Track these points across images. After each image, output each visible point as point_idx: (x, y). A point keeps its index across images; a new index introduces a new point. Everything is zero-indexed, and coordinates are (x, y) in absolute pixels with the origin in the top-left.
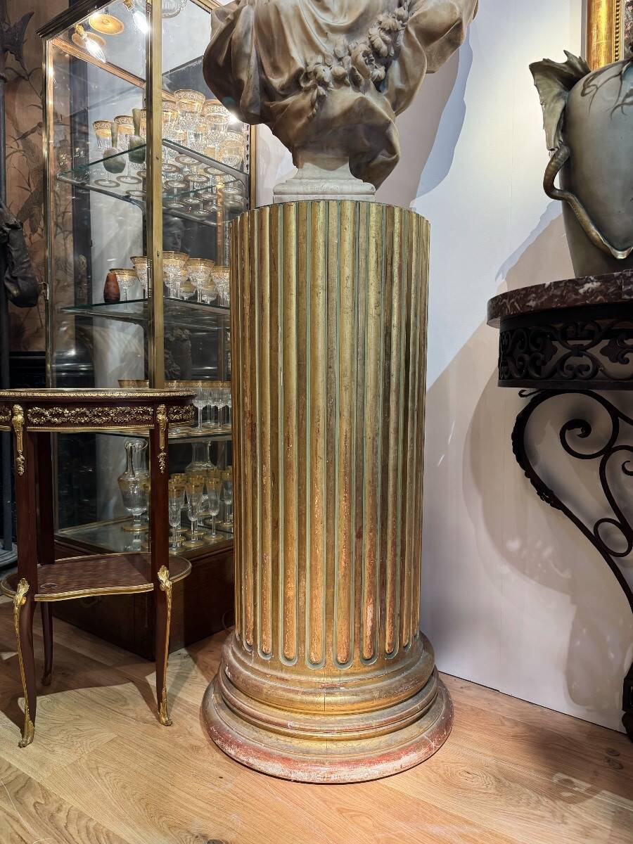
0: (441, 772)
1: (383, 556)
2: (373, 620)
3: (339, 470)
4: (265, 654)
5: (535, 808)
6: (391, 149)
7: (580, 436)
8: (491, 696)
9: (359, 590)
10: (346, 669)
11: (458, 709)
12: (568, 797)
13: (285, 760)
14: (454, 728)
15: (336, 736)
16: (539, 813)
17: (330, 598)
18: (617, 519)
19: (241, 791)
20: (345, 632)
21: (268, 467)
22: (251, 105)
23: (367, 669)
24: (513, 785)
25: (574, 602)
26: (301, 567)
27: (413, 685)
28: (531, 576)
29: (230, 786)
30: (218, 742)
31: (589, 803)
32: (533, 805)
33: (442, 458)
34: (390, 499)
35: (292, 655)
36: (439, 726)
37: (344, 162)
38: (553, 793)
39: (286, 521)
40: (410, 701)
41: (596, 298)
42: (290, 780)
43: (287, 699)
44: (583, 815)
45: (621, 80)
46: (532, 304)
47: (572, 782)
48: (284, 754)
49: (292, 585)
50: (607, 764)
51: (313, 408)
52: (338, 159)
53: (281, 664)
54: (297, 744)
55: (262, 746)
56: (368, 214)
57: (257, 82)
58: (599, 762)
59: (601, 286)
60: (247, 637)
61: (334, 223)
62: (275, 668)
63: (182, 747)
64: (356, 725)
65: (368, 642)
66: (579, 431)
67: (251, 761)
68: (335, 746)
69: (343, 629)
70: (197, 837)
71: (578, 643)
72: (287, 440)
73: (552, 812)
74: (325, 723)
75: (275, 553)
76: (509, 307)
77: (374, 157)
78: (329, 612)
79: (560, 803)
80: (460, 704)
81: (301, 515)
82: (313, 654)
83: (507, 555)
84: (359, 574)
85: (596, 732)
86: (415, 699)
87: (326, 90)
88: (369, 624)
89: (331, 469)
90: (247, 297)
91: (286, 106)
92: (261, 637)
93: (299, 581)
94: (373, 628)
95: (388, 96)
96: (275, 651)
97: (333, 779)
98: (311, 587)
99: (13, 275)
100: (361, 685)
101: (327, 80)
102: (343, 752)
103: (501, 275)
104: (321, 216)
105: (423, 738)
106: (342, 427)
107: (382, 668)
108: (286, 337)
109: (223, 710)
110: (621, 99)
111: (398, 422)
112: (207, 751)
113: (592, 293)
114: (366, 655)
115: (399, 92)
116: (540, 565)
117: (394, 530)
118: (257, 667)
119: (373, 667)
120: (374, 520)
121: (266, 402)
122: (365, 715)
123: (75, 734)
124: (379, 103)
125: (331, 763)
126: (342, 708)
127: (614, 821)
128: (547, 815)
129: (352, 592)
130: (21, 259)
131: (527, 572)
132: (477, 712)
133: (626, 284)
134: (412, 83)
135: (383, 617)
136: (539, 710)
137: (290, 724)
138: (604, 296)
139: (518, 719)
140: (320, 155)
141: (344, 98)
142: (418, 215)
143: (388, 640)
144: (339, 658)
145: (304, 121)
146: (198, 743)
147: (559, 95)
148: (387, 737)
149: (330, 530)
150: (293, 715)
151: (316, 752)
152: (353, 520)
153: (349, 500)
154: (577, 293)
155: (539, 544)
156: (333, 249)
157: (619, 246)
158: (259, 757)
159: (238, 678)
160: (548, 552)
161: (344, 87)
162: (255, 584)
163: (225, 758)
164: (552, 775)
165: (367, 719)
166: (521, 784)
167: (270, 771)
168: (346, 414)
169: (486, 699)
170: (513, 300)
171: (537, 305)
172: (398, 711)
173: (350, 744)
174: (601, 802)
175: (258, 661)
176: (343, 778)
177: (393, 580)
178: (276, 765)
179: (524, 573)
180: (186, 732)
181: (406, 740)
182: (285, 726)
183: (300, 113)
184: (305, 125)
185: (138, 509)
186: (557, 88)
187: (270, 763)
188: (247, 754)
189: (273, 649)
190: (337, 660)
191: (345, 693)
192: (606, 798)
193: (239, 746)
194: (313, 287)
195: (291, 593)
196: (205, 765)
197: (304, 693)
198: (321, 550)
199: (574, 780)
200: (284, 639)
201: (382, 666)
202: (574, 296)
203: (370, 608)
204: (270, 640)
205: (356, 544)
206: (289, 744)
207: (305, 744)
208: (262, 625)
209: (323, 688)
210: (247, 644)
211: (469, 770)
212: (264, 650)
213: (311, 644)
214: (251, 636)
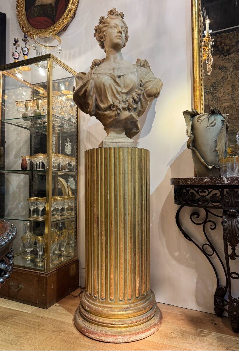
0: (163, 334)
1: (142, 261)
3: (129, 232)
4: (102, 299)
5: (195, 340)
6: (137, 128)
7: (196, 217)
8: (171, 307)
9: (135, 273)
10: (131, 301)
12: (203, 335)
13: (113, 336)
14: (163, 319)
15: (129, 325)
16: (196, 341)
17: (126, 277)
18: (209, 244)
20: (131, 289)
21: (104, 232)
22: (92, 111)
24: (186, 334)
25: (197, 272)
26: (116, 267)
27: (152, 305)
28: (183, 264)
29: (95, 348)
31: (209, 336)
32: (194, 339)
34: (143, 241)
35: (113, 298)
36: (160, 319)
37: (123, 132)
38: (199, 335)
39: (110, 251)
41: (208, 183)
42: (115, 343)
43: (113, 314)
44: (209, 340)
45: (208, 119)
46: (189, 183)
47: (203, 331)
48: (113, 334)
49: (113, 274)
50: (212, 324)
51: (120, 213)
52: (121, 131)
53: (109, 302)
54: (116, 330)
55: (104, 332)
56: (135, 151)
57: (95, 105)
58: (210, 324)
59: (210, 180)
60: (94, 294)
61: (126, 154)
62: (107, 304)
63: (72, 338)
64: (136, 320)
65: (138, 291)
66: (196, 216)
67: (101, 338)
68: (129, 329)
69: (130, 287)
71: (199, 285)
72: (111, 223)
73: (200, 340)
74: (126, 321)
75: (106, 263)
76: (181, 182)
77: (132, 130)
78: (126, 282)
79: (201, 337)
82: (120, 297)
83: (175, 258)
84: (135, 268)
85: (206, 314)
86: (152, 310)
87: (120, 111)
88: (138, 285)
89: (126, 233)
90: (95, 175)
91: (106, 114)
92: (101, 293)
93: (115, 272)
94: (139, 286)
95: (137, 112)
96: (106, 298)
97: (131, 340)
98: (120, 274)
100: (136, 306)
101: (120, 109)
102: (132, 330)
103: (168, 166)
104: (122, 152)
105: (156, 323)
106: (129, 218)
108: (110, 189)
109: (85, 322)
110: (209, 125)
111: (145, 216)
112: (82, 338)
113: (208, 182)
114: (137, 296)
115: (140, 111)
116: (185, 260)
117: (144, 252)
118: (99, 304)
119: (139, 300)
120: (139, 249)
121: (103, 210)
122: (138, 317)
123: (29, 339)
124: (134, 114)
125: (130, 335)
126: (131, 315)
127: (218, 340)
128: (199, 341)
129: (133, 275)
132: (168, 313)
133: (217, 181)
134: (144, 109)
135: (142, 282)
136: (187, 310)
137: (114, 323)
138: (211, 183)
139: (182, 314)
140: (116, 129)
141: (126, 114)
142: (148, 150)
143: (143, 290)
144: (129, 298)
145: (112, 119)
147: (190, 119)
148: (145, 324)
149: (126, 254)
150: (114, 320)
151: (124, 332)
152: (133, 249)
153: (131, 243)
154: (203, 182)
155: (185, 253)
156: (126, 162)
157: (209, 165)
158: (104, 337)
159: (92, 309)
160: (188, 256)
161: (126, 111)
162: (98, 275)
163: (90, 340)
165: (139, 318)
166: (189, 334)
168: (130, 214)
169: (170, 309)
170: (182, 181)
172: (148, 314)
173: (134, 327)
174: (213, 335)
175: (100, 302)
176: (134, 339)
177: (144, 269)
178: (110, 338)
179: (180, 264)
180: (71, 333)
181: (151, 324)
182: (112, 324)
183: (111, 117)
184: (112, 121)
185: (29, 249)
186: (189, 118)
187: (108, 338)
188: (99, 336)
189: (105, 297)
191: (131, 310)
192: (214, 334)
193: (96, 334)
194: (120, 173)
195: (113, 277)
197: (118, 311)
198: (123, 261)
199: (203, 330)
200: (110, 293)
201: (142, 299)
202: (202, 182)
203: (138, 279)
204: (104, 294)
205: (134, 258)
206: (114, 330)
207: (119, 330)
208: (101, 289)
209: (124, 309)
210: (94, 297)
211: (172, 332)
212: (102, 298)
213: (120, 294)
214: (96, 294)
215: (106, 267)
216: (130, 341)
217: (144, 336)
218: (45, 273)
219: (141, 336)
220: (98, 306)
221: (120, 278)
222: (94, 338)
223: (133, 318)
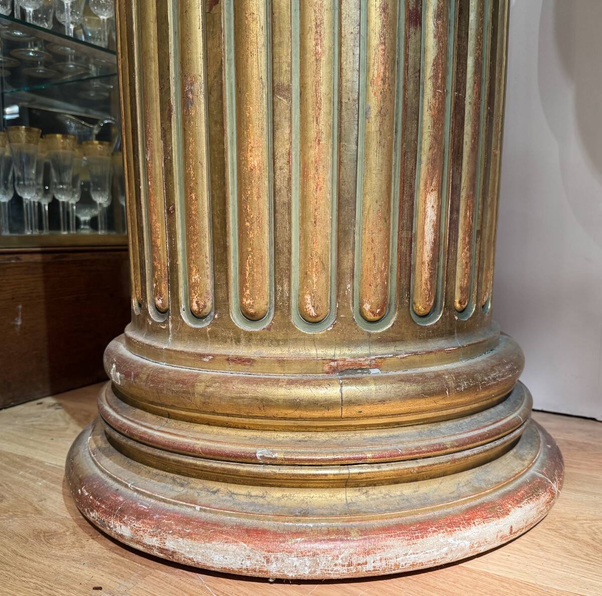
1: (461, 86)
2: (437, 228)
9: (410, 152)
10: (382, 330)
13: (253, 533)
20: (378, 249)
30: (93, 515)
40: (500, 407)
42: (265, 580)
48: (249, 522)
53: (236, 330)
54: (279, 499)
55: (195, 511)
60: (157, 293)
64: (412, 445)
65: (427, 275)
67: (171, 544)
68: (363, 497)
69: (376, 240)
74: (341, 445)
82: (308, 297)
84: (412, 115)
88: (429, 234)
92: (188, 278)
94: (436, 246)
96: (221, 304)
97: (372, 565)
98: (304, 139)
102: (384, 507)
105: (534, 477)
109: (107, 456)
112: (69, 539)
114: (420, 305)
118: (180, 347)
125: (364, 532)
126: (382, 410)
129: (397, 159)
135: (455, 227)
137: (261, 453)
143: (459, 280)
144: (367, 307)
146: (53, 526)
150: (266, 435)
151: (325, 512)
158: (189, 535)
159: (136, 376)
162: (168, 162)
163: (111, 549)
167: (217, 561)
169: (581, 430)
175: (182, 333)
176: (392, 562)
178: (232, 547)
180: (29, 509)
182: (250, 459)
187: (217, 544)
189: (215, 302)
190: (361, 310)
191: (380, 381)
193: (140, 515)
195: (257, 158)
196: (62, 566)
197: (291, 382)
200: (242, 272)
201: (448, 330)
203: (431, 200)
204: (209, 284)
205: (407, 38)
206: (261, 501)
207: (299, 497)
208: (189, 251)
209: (334, 369)
210: (157, 309)
212: (195, 307)
213: (305, 275)
214: (164, 287)
215: (215, 94)
216: (364, 571)
217: (467, 543)
219: (448, 544)
220: (172, 356)
221: (304, 174)
222: (132, 540)
223: (391, 434)
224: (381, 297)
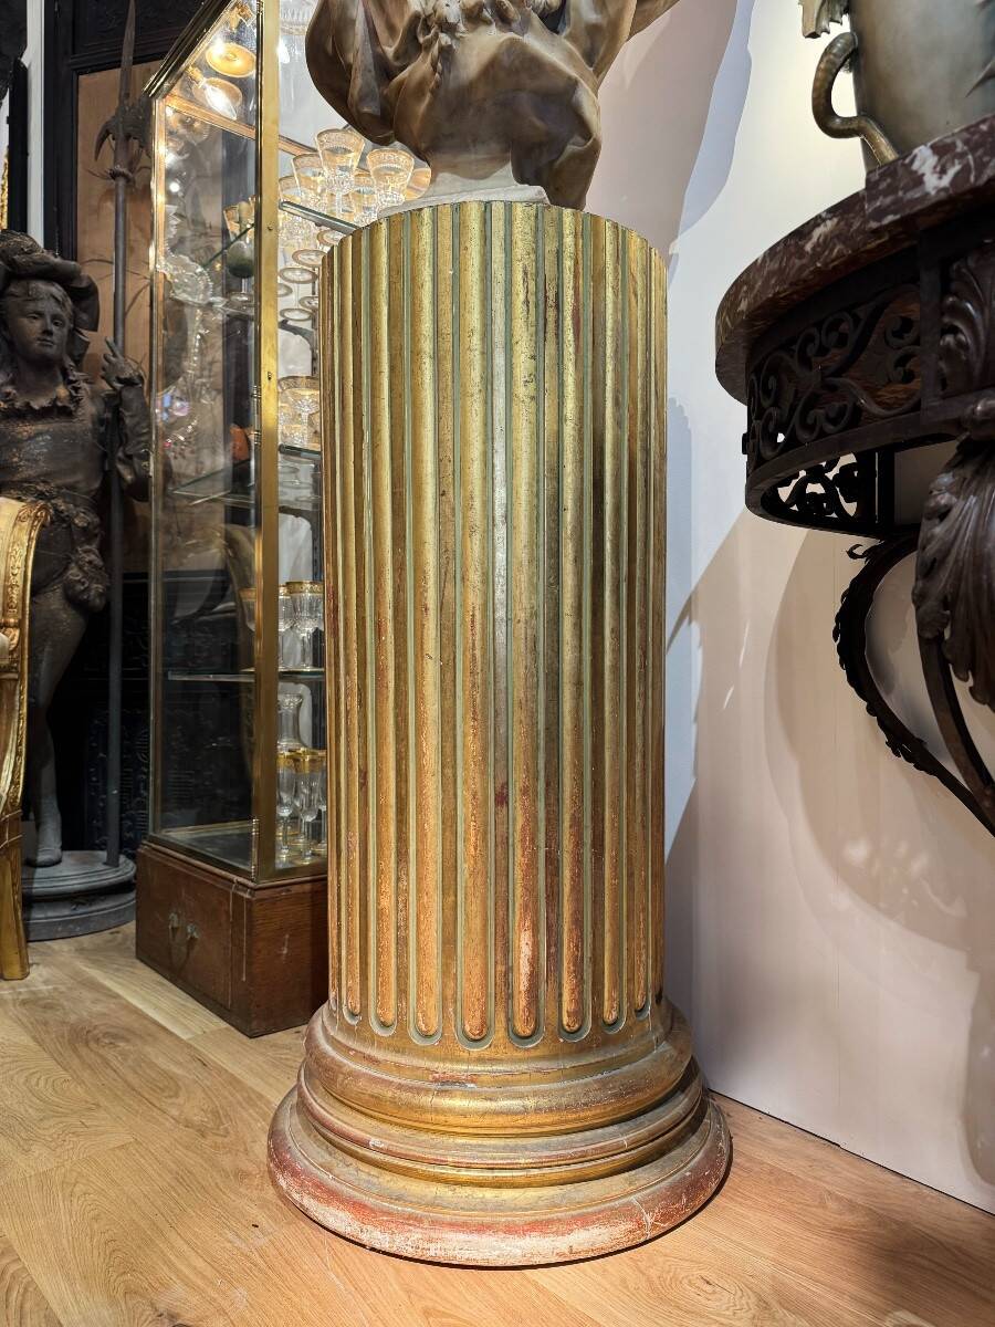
0: (653, 1273)
1: (553, 843)
2: (534, 961)
3: (463, 679)
4: (352, 1014)
6: (584, 129)
9: (503, 902)
10: (475, 1051)
11: (742, 1168)
13: (357, 1207)
17: (450, 912)
19: (275, 1252)
20: (476, 979)
21: (354, 679)
22: (362, 99)
23: (520, 1054)
24: (792, 1318)
25: (973, 966)
26: (402, 855)
27: (615, 1095)
29: (263, 1241)
33: (729, 694)
34: (566, 738)
35: (390, 1016)
36: (672, 1188)
37: (503, 162)
40: (612, 1128)
42: (364, 1246)
43: (372, 1096)
46: (744, 305)
48: (359, 1197)
49: (389, 887)
51: (417, 568)
52: (492, 159)
53: (373, 1035)
55: (327, 1178)
57: (370, 59)
59: (838, 223)
61: (446, 242)
62: (363, 1040)
63: (221, 1170)
65: (524, 1003)
68: (450, 1193)
69: (473, 973)
70: (160, 1315)
71: (986, 1053)
72: (378, 629)
75: (363, 831)
77: (561, 150)
78: (449, 941)
80: (751, 1159)
81: (401, 758)
82: (421, 1017)
84: (503, 873)
86: (624, 1126)
87: (453, 37)
88: (525, 968)
89: (449, 676)
92: (347, 983)
93: (398, 880)
94: (534, 976)
95: (572, 38)
96: (364, 1009)
97: (433, 1252)
98: (419, 891)
99: (129, 453)
100: (508, 1084)
101: (452, 20)
102: (462, 1206)
105: (630, 1203)
106: (467, 601)
107: (554, 1057)
108: (374, 448)
109: (298, 1114)
111: (578, 596)
113: (826, 240)
114: (524, 1029)
115: (593, 30)
116: (905, 891)
117: (576, 795)
118: (339, 1036)
119: (532, 1054)
120: (531, 772)
123: (75, 1130)
124: (554, 52)
125: (434, 1223)
126: (464, 1122)
129: (491, 907)
130: (138, 429)
131: (882, 905)
132: (777, 1177)
135: (555, 958)
136: (912, 1189)
137: (374, 1141)
138: (844, 243)
139: (860, 1201)
140: (464, 158)
141: (482, 45)
143: (567, 1005)
144: (468, 1028)
145: (428, 98)
146: (251, 1168)
149: (448, 789)
150: (385, 1126)
151: (415, 1200)
152: (490, 771)
154: (802, 254)
155: (903, 849)
158: (317, 1198)
160: (919, 865)
161: (482, 28)
164: (886, 1313)
165: (514, 1149)
167: (331, 1223)
168: (471, 576)
169: (808, 1157)
170: (724, 315)
171: (749, 304)
173: (480, 1193)
175: (343, 1027)
176: (450, 1253)
177: (576, 890)
178: (342, 1215)
179: (878, 909)
180: (242, 1147)
181: (593, 1202)
182: (365, 1145)
183: (420, 88)
184: (431, 106)
187: (332, 1210)
188: (303, 1188)
189: (361, 1004)
190: (464, 1031)
191: (474, 1096)
193: (295, 1174)
195: (388, 900)
197: (399, 1087)
198: (434, 821)
202: (798, 263)
203: (527, 937)
204: (358, 990)
205: (496, 813)
206: (375, 1180)
208: (348, 961)
209: (436, 1080)
211: (712, 1278)
213: (418, 997)
215: (363, 849)
216: (430, 1254)
217: (519, 1252)
218: (251, 884)
219: (500, 1249)
220: (333, 1042)
223: (480, 1142)
224: (479, 1021)
